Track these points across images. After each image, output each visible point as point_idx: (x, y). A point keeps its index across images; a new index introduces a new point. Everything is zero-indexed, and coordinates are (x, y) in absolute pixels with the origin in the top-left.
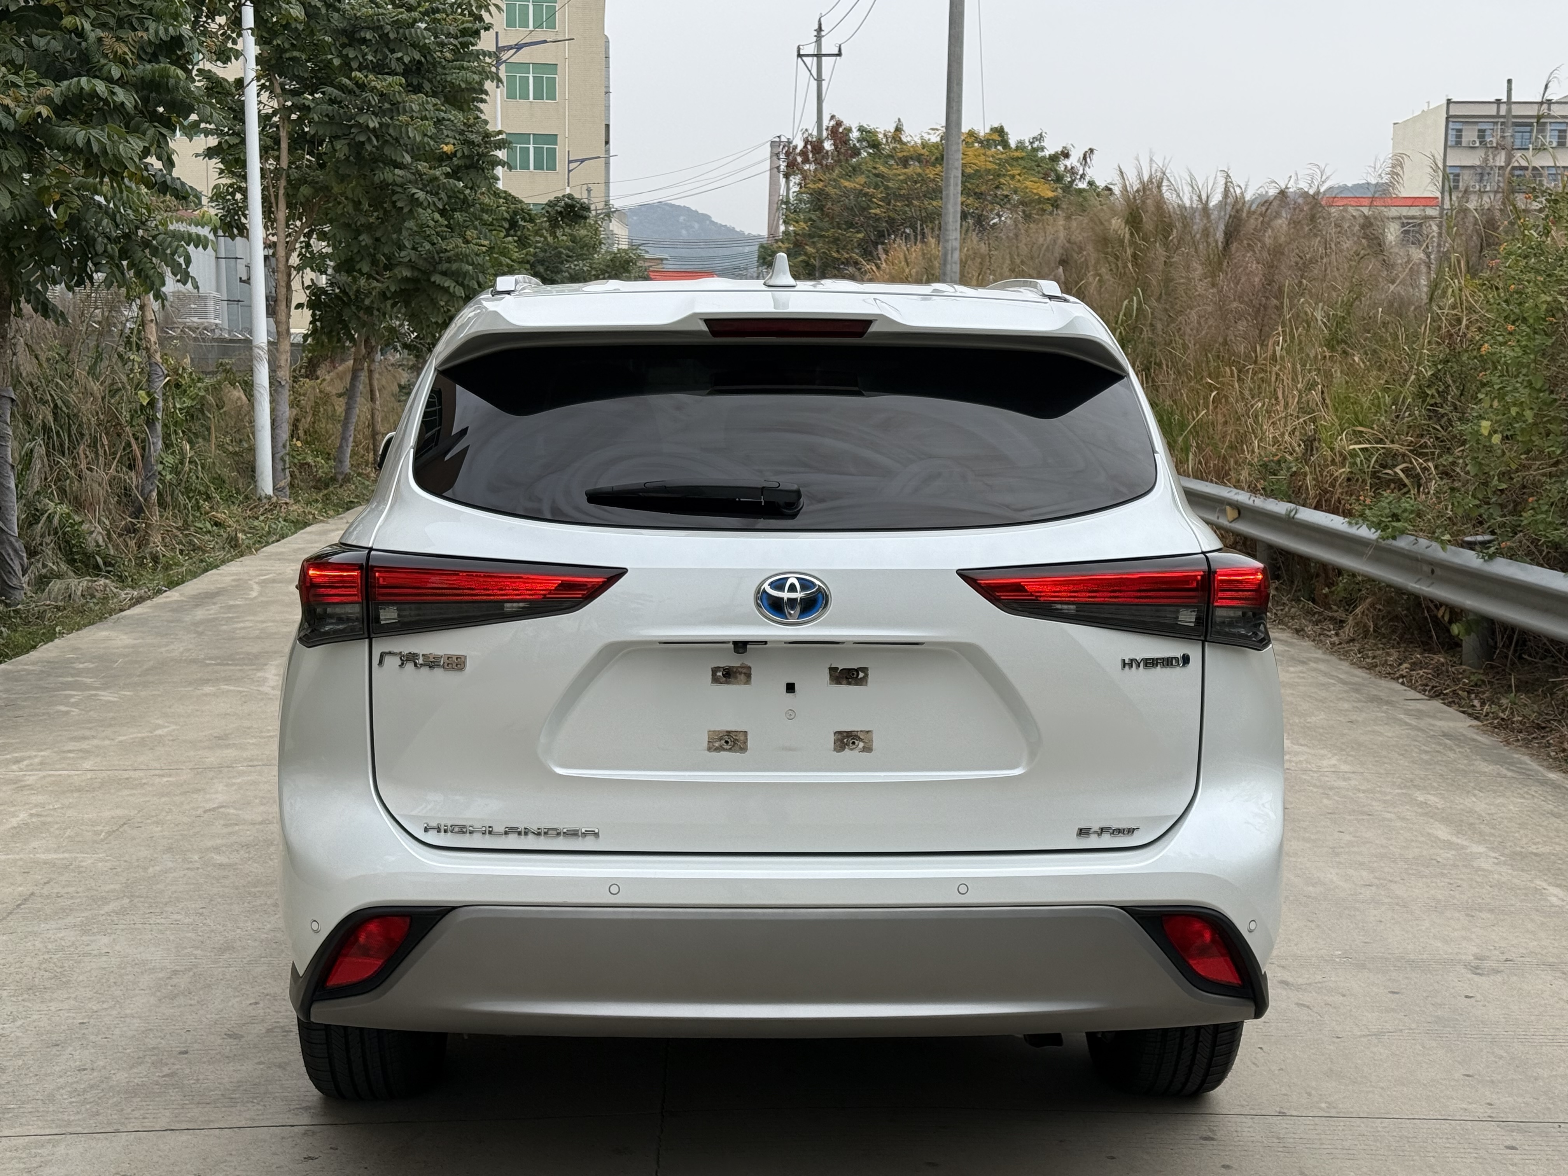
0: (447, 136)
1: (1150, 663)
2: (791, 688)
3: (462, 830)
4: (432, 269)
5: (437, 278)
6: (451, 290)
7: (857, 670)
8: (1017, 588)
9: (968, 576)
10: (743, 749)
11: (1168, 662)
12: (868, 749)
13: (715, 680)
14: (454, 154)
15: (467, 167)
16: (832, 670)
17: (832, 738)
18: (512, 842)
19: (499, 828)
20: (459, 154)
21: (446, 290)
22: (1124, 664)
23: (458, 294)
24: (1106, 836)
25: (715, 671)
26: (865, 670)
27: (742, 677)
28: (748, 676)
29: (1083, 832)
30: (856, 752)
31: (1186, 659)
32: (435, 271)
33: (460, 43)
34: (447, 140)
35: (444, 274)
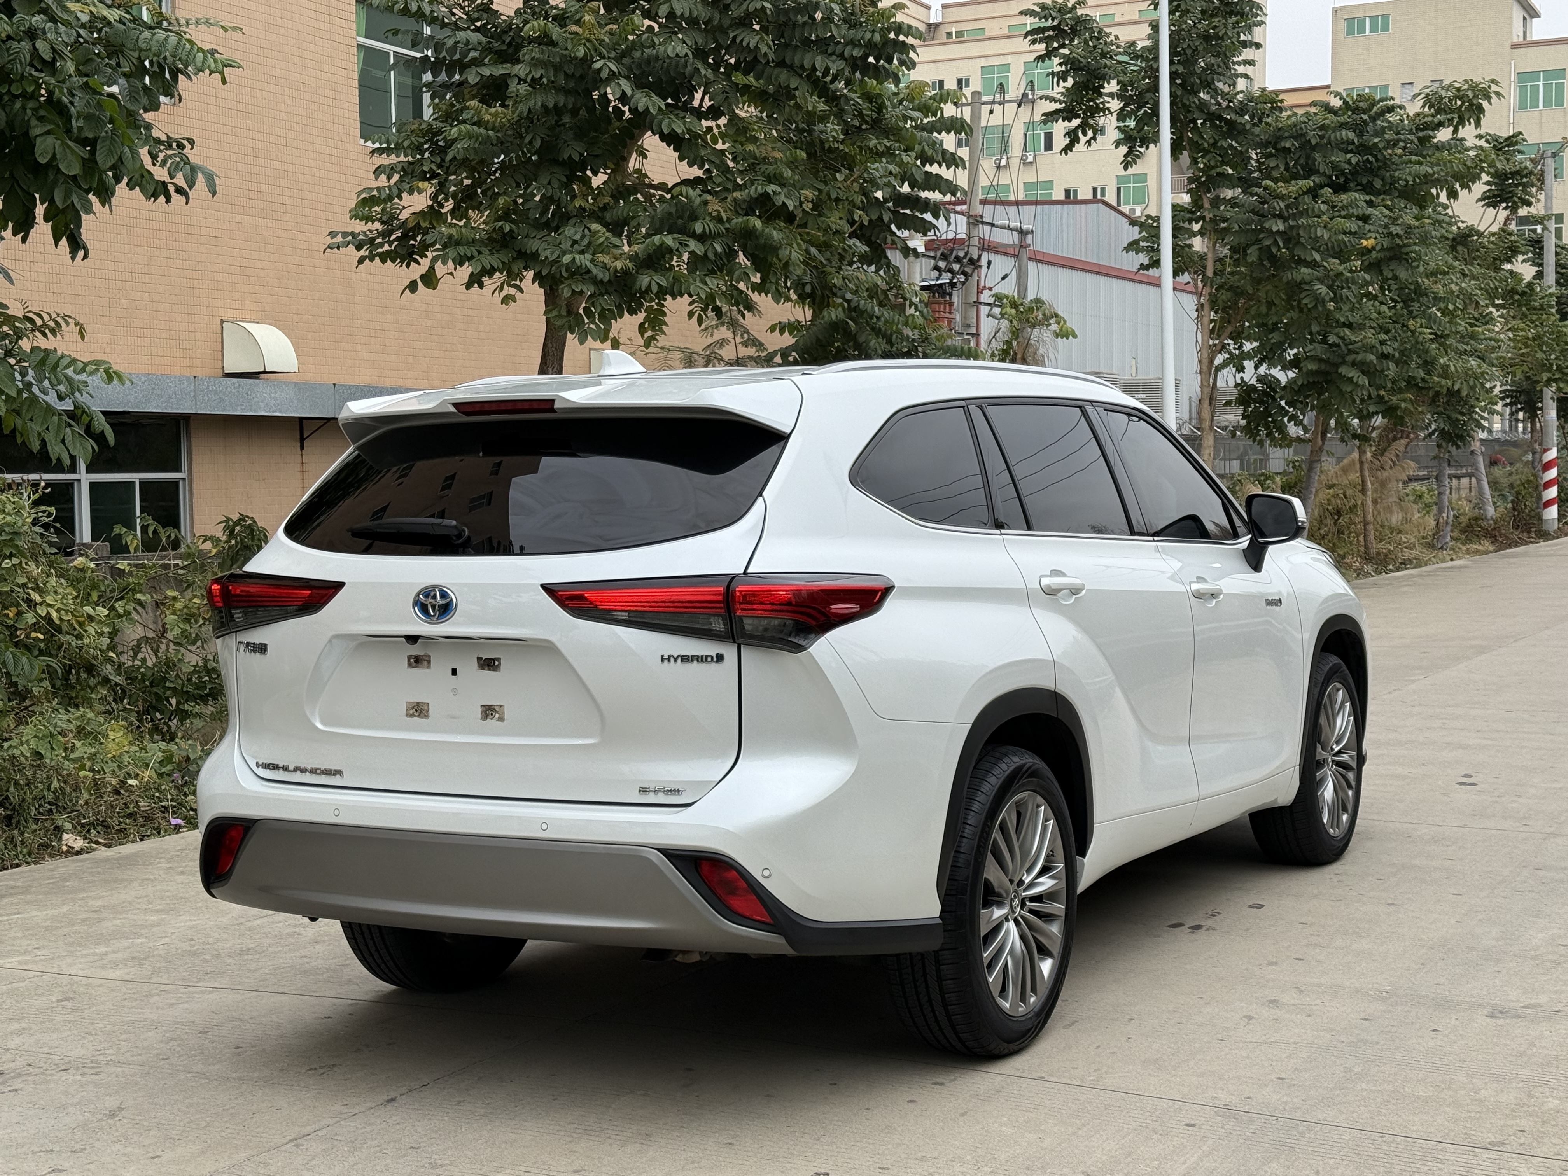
0: (1369, 231)
1: (686, 659)
2: (454, 672)
3: (276, 767)
4: (1340, 360)
5: (1343, 370)
6: (1355, 380)
7: (494, 660)
8: (581, 598)
9: (549, 589)
10: (427, 716)
11: (703, 659)
12: (501, 719)
13: (410, 665)
14: (1373, 248)
15: (1391, 259)
16: (479, 659)
17: (479, 710)
18: (298, 777)
19: (291, 768)
20: (1378, 248)
21: (1350, 380)
22: (663, 660)
23: (1360, 382)
24: (661, 794)
25: (409, 658)
26: (498, 659)
27: (425, 663)
28: (429, 662)
29: (644, 790)
30: (494, 721)
31: (720, 658)
32: (1344, 362)
33: (1419, 138)
34: (1369, 235)
35: (1354, 364)
